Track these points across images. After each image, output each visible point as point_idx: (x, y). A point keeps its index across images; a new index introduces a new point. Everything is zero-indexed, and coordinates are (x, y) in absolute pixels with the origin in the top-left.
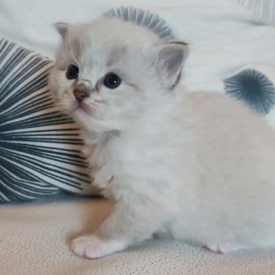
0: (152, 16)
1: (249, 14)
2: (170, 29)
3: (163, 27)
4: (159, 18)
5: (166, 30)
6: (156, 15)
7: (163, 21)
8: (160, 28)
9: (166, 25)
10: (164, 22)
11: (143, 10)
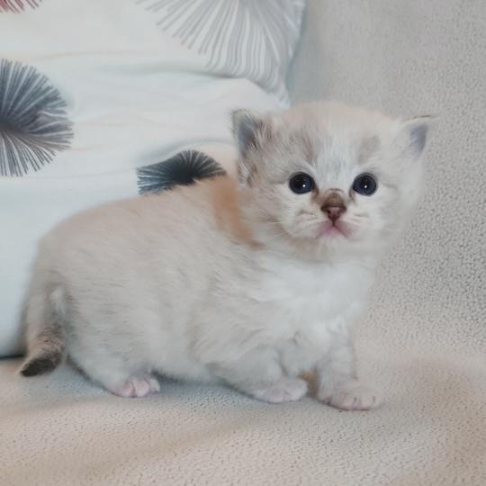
0: (24, 69)
1: (203, 61)
2: (56, 91)
3: (44, 87)
4: (37, 72)
5: (51, 91)
6: (32, 68)
7: (44, 77)
8: (40, 88)
9: (48, 84)
10: (45, 79)
11: (9, 61)
